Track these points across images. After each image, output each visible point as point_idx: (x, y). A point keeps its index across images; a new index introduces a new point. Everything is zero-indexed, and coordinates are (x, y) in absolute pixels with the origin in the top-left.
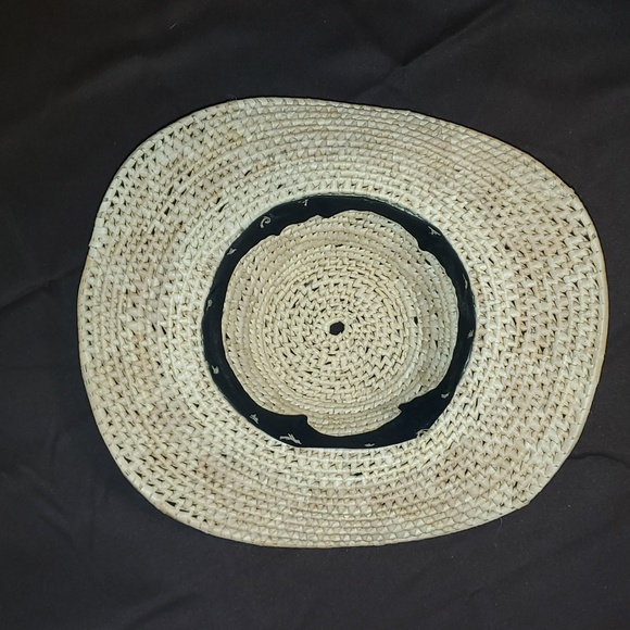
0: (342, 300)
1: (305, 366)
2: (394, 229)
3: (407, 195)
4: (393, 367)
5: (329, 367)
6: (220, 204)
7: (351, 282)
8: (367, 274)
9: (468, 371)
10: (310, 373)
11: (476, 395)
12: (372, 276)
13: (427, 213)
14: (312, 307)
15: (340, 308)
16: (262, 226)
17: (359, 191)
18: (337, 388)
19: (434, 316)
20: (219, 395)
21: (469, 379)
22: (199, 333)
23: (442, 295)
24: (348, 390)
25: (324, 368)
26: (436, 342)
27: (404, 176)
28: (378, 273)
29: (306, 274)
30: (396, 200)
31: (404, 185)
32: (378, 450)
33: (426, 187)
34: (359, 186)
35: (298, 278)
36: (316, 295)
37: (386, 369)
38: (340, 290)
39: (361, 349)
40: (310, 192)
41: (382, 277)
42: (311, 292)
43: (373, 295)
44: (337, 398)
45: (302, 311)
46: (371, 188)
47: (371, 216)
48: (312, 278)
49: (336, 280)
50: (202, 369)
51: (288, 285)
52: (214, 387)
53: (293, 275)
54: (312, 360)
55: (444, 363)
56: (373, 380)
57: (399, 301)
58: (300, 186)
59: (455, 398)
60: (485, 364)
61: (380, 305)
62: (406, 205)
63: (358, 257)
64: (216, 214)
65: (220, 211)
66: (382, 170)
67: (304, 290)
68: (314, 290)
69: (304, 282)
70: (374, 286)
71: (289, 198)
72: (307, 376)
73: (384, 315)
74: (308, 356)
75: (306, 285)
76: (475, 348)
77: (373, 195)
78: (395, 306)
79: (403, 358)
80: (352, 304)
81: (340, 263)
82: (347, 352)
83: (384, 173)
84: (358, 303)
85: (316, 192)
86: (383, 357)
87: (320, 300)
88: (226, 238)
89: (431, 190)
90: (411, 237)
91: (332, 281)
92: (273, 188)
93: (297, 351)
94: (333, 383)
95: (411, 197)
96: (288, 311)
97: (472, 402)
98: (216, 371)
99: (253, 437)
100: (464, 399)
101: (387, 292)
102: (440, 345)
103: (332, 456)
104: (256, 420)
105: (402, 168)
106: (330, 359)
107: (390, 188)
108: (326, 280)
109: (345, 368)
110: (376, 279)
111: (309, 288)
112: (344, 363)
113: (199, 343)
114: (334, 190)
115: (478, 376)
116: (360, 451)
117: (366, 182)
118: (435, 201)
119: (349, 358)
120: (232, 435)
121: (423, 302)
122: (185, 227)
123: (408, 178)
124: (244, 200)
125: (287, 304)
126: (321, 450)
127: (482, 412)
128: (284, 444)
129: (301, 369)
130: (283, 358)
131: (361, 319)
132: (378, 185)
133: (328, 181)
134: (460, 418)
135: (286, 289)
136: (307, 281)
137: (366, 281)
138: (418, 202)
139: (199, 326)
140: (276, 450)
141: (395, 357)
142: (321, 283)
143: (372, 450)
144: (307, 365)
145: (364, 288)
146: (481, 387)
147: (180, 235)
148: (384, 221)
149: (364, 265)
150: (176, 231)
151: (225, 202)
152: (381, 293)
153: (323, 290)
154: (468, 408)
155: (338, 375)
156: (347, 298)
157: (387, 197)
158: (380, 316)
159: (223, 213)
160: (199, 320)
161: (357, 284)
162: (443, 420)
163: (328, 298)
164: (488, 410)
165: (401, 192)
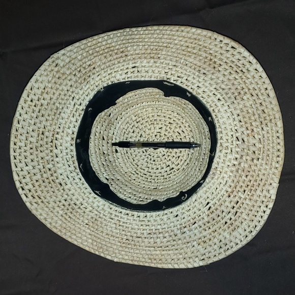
0: (154, 161)
1: (173, 126)
2: (123, 196)
3: (111, 211)
4: (128, 127)
5: (160, 126)
6: (208, 206)
7: (150, 170)
8: (141, 175)
9: (79, 122)
10: (170, 123)
11: (75, 109)
12: (139, 173)
13: (101, 202)
14: (170, 157)
15: (155, 157)
16: (186, 195)
17: (136, 213)
18: (156, 115)
19: (106, 152)
20: (208, 106)
21: (78, 118)
22: (219, 138)
23: (100, 163)
24: (150, 115)
25: (163, 126)
26: (104, 139)
27: (113, 221)
28: (136, 175)
29: (173, 174)
30: (117, 208)
31: (113, 216)
32: (124, 80)
33: (101, 216)
34: (136, 216)
35: (177, 172)
36: (168, 164)
37: (131, 126)
38: (155, 166)
39: (144, 136)
41: (134, 173)
42: (170, 165)
43: (139, 164)
44: (156, 111)
45: (174, 155)
46: (130, 215)
47: (135, 202)
48: (170, 172)
49: (158, 171)
50: (217, 119)
51: (182, 168)
52: (211, 110)
53: (180, 173)
54: (169, 130)
55: (97, 127)
56: (138, 120)
57: (126, 161)
58: (166, 216)
59: (85, 108)
60: (70, 125)
61: (135, 159)
62: (112, 206)
63: (147, 183)
64: (210, 201)
65: (208, 203)
66: (124, 225)
67: (173, 166)
69: (174, 170)
70: (138, 168)
71: (171, 210)
72: (172, 121)
73: (133, 154)
74: (171, 131)
75: (173, 169)
76: (76, 134)
77: (128, 212)
78: (127, 158)
79: (123, 132)
80: (149, 159)
81: (156, 180)
82: (151, 135)
83: (124, 223)
84: (146, 159)
86: (133, 132)
87: (165, 161)
89: (99, 214)
90: (115, 191)
91: (159, 170)
92: (180, 215)
93: (177, 134)
94: (158, 118)
95: (109, 210)
96: (182, 155)
97: (76, 106)
98: (210, 118)
99: (189, 84)
100: (81, 108)
101: (132, 165)
102: (101, 137)
103: (147, 76)
104: (188, 94)
105: (114, 226)
106: (160, 130)
107: (119, 215)
108: (163, 171)
109: (152, 126)
110: (138, 172)
111: (171, 167)
112: (153, 128)
113: (218, 133)
114: (148, 214)
115: (74, 120)
117: (132, 218)
118: (97, 208)
119: (150, 131)
121: (112, 160)
122: (227, 195)
123: (111, 220)
124: (195, 209)
125: (182, 159)
126: (153, 79)
127: (71, 101)
128: (172, 81)
129: (175, 125)
130: (184, 130)
131: (145, 151)
132: (126, 216)
133: (151, 219)
134: (82, 98)
135: (183, 166)
136: (172, 171)
137: (142, 171)
138: (106, 208)
139: (219, 142)
140: (176, 78)
141: (127, 133)
142: (165, 169)
144: (171, 127)
145: (143, 167)
146: (72, 114)
148: (128, 200)
149: (144, 179)
150: (232, 192)
151: (206, 207)
152: (134, 164)
153: (164, 166)
154: (79, 103)
155: (155, 123)
156: (152, 162)
157: (121, 210)
158: (135, 153)
160: (218, 145)
161: (147, 169)
162: (91, 96)
163: (161, 162)
164: (68, 103)
165: (114, 213)
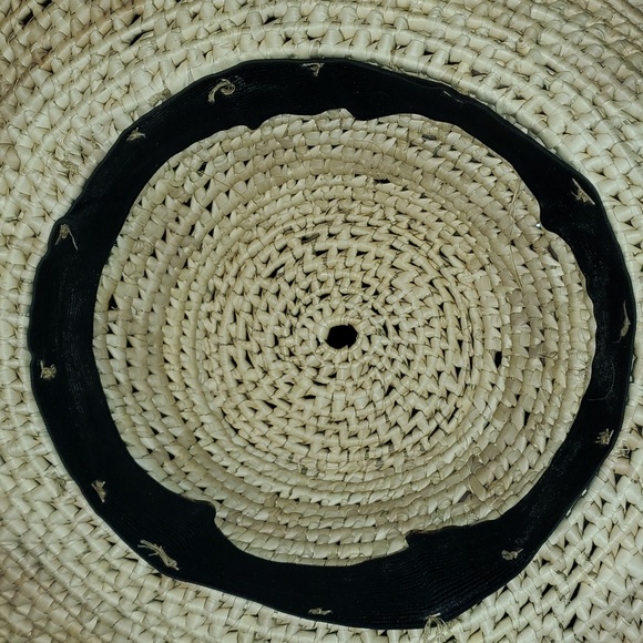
0: (365, 286)
1: (264, 391)
2: (499, 170)
3: (541, 99)
4: (431, 435)
5: (308, 405)
6: (136, 29)
7: (390, 255)
8: (425, 247)
9: (575, 516)
10: (273, 407)
11: (577, 576)
12: (433, 254)
13: (577, 149)
14: (304, 284)
15: (358, 299)
16: (212, 98)
17: (437, 70)
18: (315, 448)
19: (536, 362)
20: (38, 425)
21: (573, 536)
22: (27, 288)
23: (566, 327)
24: (335, 454)
25: (299, 403)
26: (527, 415)
27: (546, 57)
28: (448, 251)
29: (309, 219)
30: (514, 106)
31: (541, 76)
32: (334, 627)
33: (591, 90)
34: (440, 59)
35: (293, 224)
36: (318, 263)
37: (416, 436)
38: (365, 266)
39: (378, 386)
40: (331, 48)
41: (453, 260)
42: (309, 256)
43: (425, 291)
44: (311, 465)
45: (285, 287)
46: (464, 68)
47: (456, 135)
48: (318, 230)
49: (363, 245)
50: (15, 363)
51: (272, 233)
52: (31, 407)
53: (285, 215)
54: (280, 384)
55: (529, 464)
56: (386, 450)
57: (475, 314)
58: (314, 29)
59: (531, 568)
60: (618, 515)
61: (434, 312)
62: (534, 121)
63: (415, 211)
64: (120, 48)
65: (133, 42)
66: (499, 32)
67: (299, 250)
68: (318, 253)
69: (303, 234)
70: (432, 274)
71: (283, 51)
72: (265, 411)
73: (436, 333)
74: (274, 375)
75: (304, 240)
76: (606, 471)
77: (466, 84)
78: (464, 321)
79: (454, 422)
80: (381, 298)
81: (379, 215)
82: (349, 385)
83: (501, 41)
84: (394, 299)
85: (343, 51)
86: (415, 412)
87: (323, 276)
88: (130, 104)
89: (600, 100)
90: (528, 196)
91: (355, 246)
92: (254, 21)
93: (257, 360)
94: (309, 436)
95: (550, 107)
96: (260, 282)
97: (566, 588)
98: (48, 373)
99: (85, 530)
100: (548, 575)
101: (455, 292)
102: (531, 425)
103: (236, 612)
104: (102, 494)
105: (547, 38)
106: (315, 390)
107: (508, 78)
108: (344, 241)
109: (338, 414)
110: (439, 260)
111: (308, 248)
112: (338, 405)
113: (23, 309)
114: (383, 55)
115: (594, 534)
116: (295, 620)
117: (458, 53)
118: (603, 127)
119: (351, 399)
120: (44, 512)
121: (521, 328)
122: (54, 61)
123: (554, 62)
124: (187, 32)
125: (261, 267)
126: (216, 595)
127: (583, 615)
128: (143, 562)
129: (257, 395)
130: (228, 367)
131: (391, 330)
132: (482, 64)
133: (375, 32)
134: (530, 613)
135: (266, 238)
136: (309, 233)
137: (420, 261)
138: (561, 119)
139: (29, 275)
140: (127, 568)
141: (439, 418)
142: (334, 245)
143: (322, 625)
144: (270, 391)
145: (412, 273)
146: (596, 559)
147: (38, 75)
148: (480, 151)
149: (423, 229)
151: (145, 26)
152: (443, 291)
153: (333, 258)
154: (552, 598)
155: (323, 423)
156: (375, 284)
157: (496, 96)
158: (429, 333)
159: (134, 48)
160: (35, 261)
161: (402, 262)
162: (492, 606)
163: (339, 274)
164: (598, 615)
165: (529, 90)
